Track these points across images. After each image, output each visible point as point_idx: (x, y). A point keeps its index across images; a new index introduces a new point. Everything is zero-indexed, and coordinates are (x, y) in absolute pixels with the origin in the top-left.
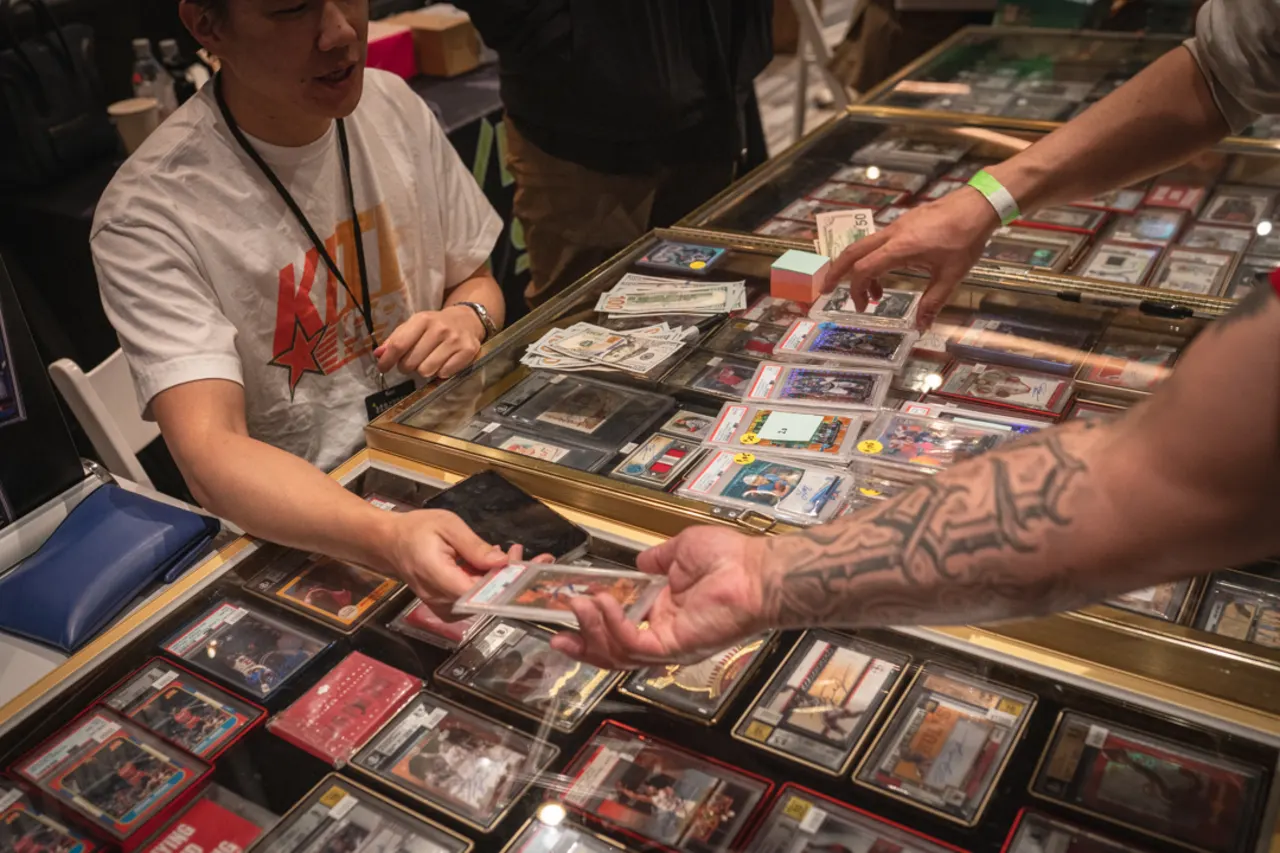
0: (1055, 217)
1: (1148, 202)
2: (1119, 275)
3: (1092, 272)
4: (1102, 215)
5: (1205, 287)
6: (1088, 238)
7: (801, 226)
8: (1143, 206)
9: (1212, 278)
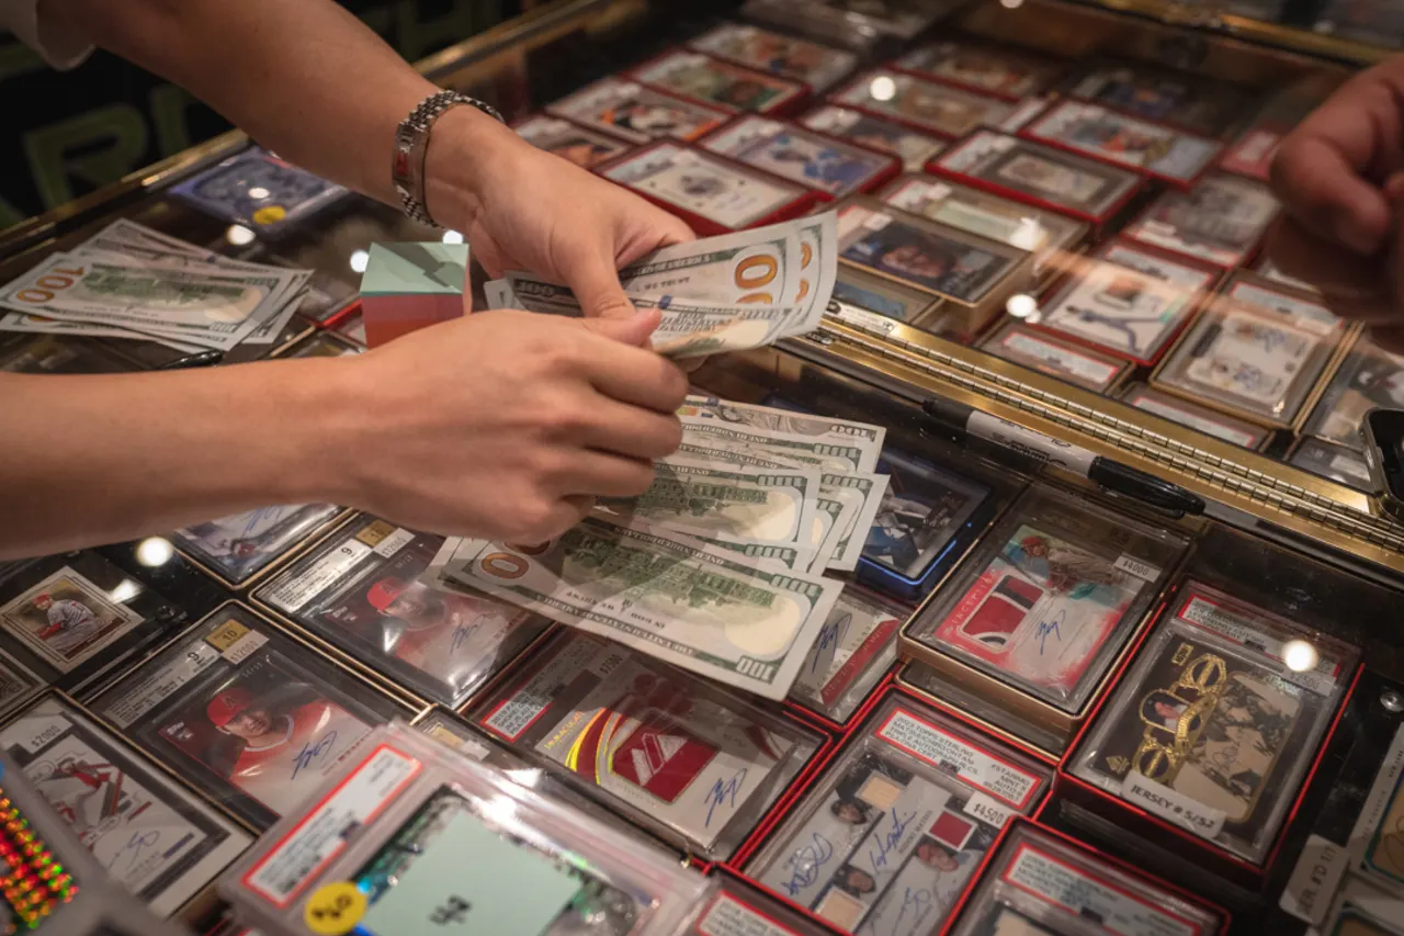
0: (1040, 175)
1: (1228, 163)
2: (1120, 324)
3: (1072, 310)
4: (1130, 182)
5: (1279, 382)
6: (1086, 230)
7: (578, 133)
8: (1214, 169)
9: (1299, 362)
